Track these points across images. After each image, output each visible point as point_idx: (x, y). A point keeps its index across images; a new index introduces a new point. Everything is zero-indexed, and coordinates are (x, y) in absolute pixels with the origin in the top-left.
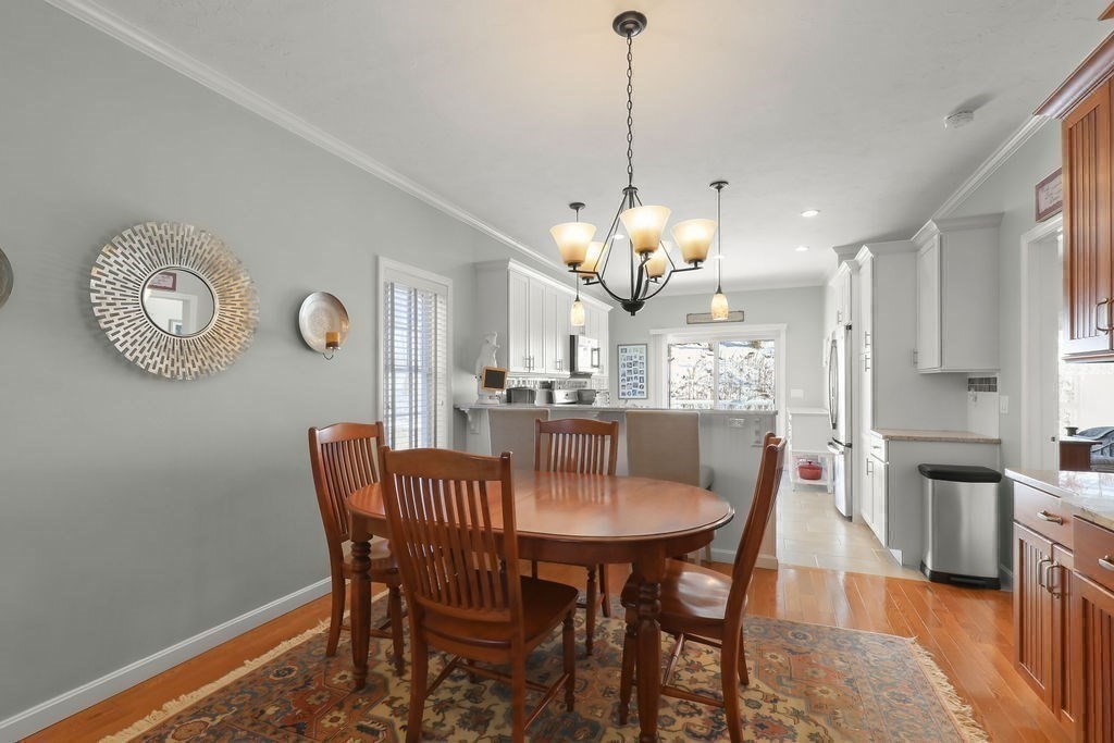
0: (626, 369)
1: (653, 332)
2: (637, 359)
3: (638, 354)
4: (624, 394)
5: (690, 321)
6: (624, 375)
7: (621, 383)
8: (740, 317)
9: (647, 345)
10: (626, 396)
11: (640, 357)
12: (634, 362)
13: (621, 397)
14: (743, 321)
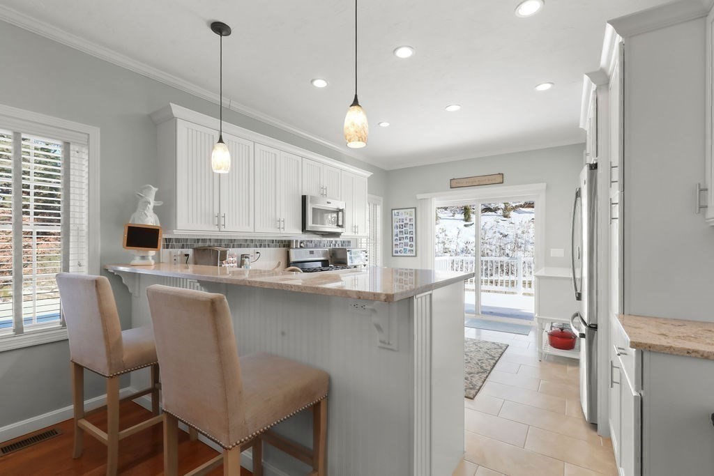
0: (399, 230)
1: (419, 196)
2: (408, 221)
3: (409, 217)
4: (397, 252)
5: (453, 185)
6: (397, 235)
7: (395, 243)
8: (499, 179)
9: (415, 208)
10: (399, 254)
11: (410, 220)
12: (405, 224)
13: (394, 254)
14: (503, 183)
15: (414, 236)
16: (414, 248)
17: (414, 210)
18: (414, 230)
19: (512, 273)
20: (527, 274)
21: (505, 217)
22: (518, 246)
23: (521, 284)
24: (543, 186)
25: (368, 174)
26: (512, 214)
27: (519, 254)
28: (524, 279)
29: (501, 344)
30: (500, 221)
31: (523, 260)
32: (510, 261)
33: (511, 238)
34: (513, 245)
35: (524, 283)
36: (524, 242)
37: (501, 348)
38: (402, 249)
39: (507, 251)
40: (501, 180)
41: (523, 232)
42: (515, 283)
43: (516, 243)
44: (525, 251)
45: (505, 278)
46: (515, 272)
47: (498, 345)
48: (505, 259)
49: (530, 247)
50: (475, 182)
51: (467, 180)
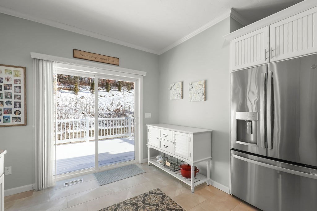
2: (11, 83)
3: (13, 78)
5: (77, 56)
9: (25, 68)
12: (6, 84)
14: (119, 65)
15: (22, 101)
16: (22, 116)
17: (22, 69)
18: (22, 94)
40: (117, 63)
50: (98, 58)
51: (91, 55)
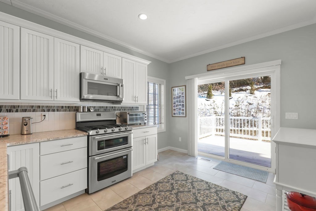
0: (176, 100)
1: (187, 78)
2: (181, 95)
5: (209, 69)
6: (175, 104)
7: (173, 108)
8: (242, 61)
9: (185, 86)
10: (176, 115)
11: (182, 93)
12: (179, 96)
13: (173, 115)
14: (245, 64)
15: (184, 104)
16: (184, 112)
17: (184, 87)
18: (184, 100)
19: (255, 126)
20: (265, 127)
21: (251, 93)
22: (259, 110)
23: (260, 133)
24: (279, 61)
25: (148, 62)
26: (256, 92)
27: (260, 115)
28: (263, 130)
29: (241, 195)
30: (248, 96)
31: (262, 119)
32: (253, 119)
33: (255, 105)
34: (256, 109)
35: (263, 132)
36: (263, 108)
37: (239, 201)
38: (178, 112)
39: (252, 113)
40: (243, 62)
41: (263, 102)
42: (257, 133)
43: (258, 108)
44: (264, 113)
45: (250, 129)
46: (257, 125)
47: (237, 196)
48: (250, 118)
49: (267, 111)
50: (224, 65)
51: (218, 64)
